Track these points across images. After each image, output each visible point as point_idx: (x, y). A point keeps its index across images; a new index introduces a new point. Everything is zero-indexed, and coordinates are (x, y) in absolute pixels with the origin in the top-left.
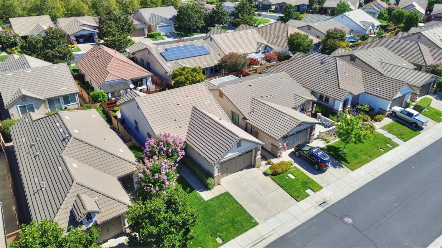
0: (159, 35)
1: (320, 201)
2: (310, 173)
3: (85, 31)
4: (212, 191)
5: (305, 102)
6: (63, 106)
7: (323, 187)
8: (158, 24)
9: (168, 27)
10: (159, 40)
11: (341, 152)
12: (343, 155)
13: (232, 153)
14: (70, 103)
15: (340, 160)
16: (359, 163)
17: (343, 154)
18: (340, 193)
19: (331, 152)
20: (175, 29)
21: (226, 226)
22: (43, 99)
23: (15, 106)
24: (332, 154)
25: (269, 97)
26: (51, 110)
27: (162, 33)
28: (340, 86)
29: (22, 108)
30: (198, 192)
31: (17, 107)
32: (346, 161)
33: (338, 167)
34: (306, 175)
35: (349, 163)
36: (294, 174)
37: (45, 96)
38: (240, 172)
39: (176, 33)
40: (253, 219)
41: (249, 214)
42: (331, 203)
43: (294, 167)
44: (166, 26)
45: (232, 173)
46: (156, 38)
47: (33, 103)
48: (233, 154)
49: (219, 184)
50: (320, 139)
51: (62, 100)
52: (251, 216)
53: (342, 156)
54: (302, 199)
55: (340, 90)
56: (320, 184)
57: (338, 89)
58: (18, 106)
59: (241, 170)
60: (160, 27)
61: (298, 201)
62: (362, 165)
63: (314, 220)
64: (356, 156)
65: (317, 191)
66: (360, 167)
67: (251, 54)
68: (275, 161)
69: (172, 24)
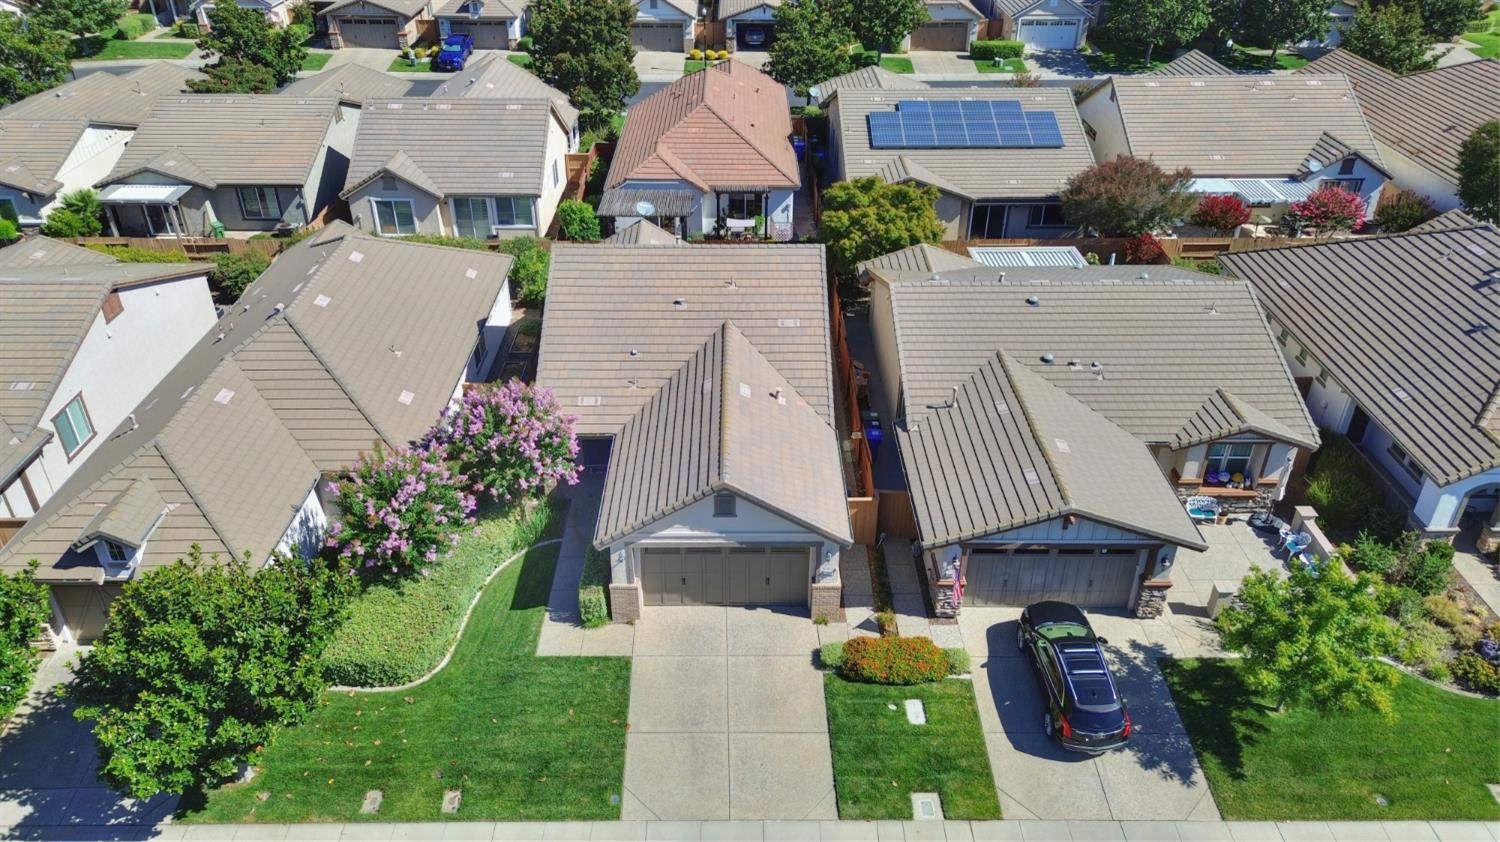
0: (1016, 52)
2: (1004, 736)
3: (767, 10)
4: (589, 633)
5: (1230, 435)
6: (493, 227)
7: (1004, 814)
8: (1026, 14)
9: (1063, 27)
10: (1003, 71)
11: (1250, 714)
12: (1242, 730)
13: (692, 530)
14: (513, 223)
15: (1205, 747)
16: (1300, 799)
17: (1249, 724)
19: (1196, 696)
20: (1088, 38)
21: (511, 767)
22: (440, 194)
23: (367, 198)
24: (1193, 702)
25: (1079, 368)
26: (459, 232)
27: (1029, 49)
28: (1488, 415)
29: (383, 208)
30: (546, 616)
31: (369, 201)
32: (1232, 763)
33: (1165, 766)
34: (976, 734)
35: (1239, 777)
36: (934, 708)
37: (448, 185)
38: (742, 610)
39: (1089, 52)
40: (618, 791)
41: (621, 768)
43: (962, 682)
44: (1058, 23)
45: (709, 603)
46: (996, 65)
47: (412, 200)
48: (696, 533)
49: (630, 623)
50: (1207, 621)
51: (492, 207)
52: (619, 779)
53: (1234, 732)
54: (865, 817)
55: (1474, 433)
56: (1002, 799)
57: (1466, 427)
58: (373, 199)
59: (751, 606)
60: (1030, 23)
61: (840, 817)
62: (1304, 816)
64: (1305, 764)
65: (959, 818)
66: (1282, 818)
67: (1263, 180)
68: (910, 626)
69: (1082, 18)
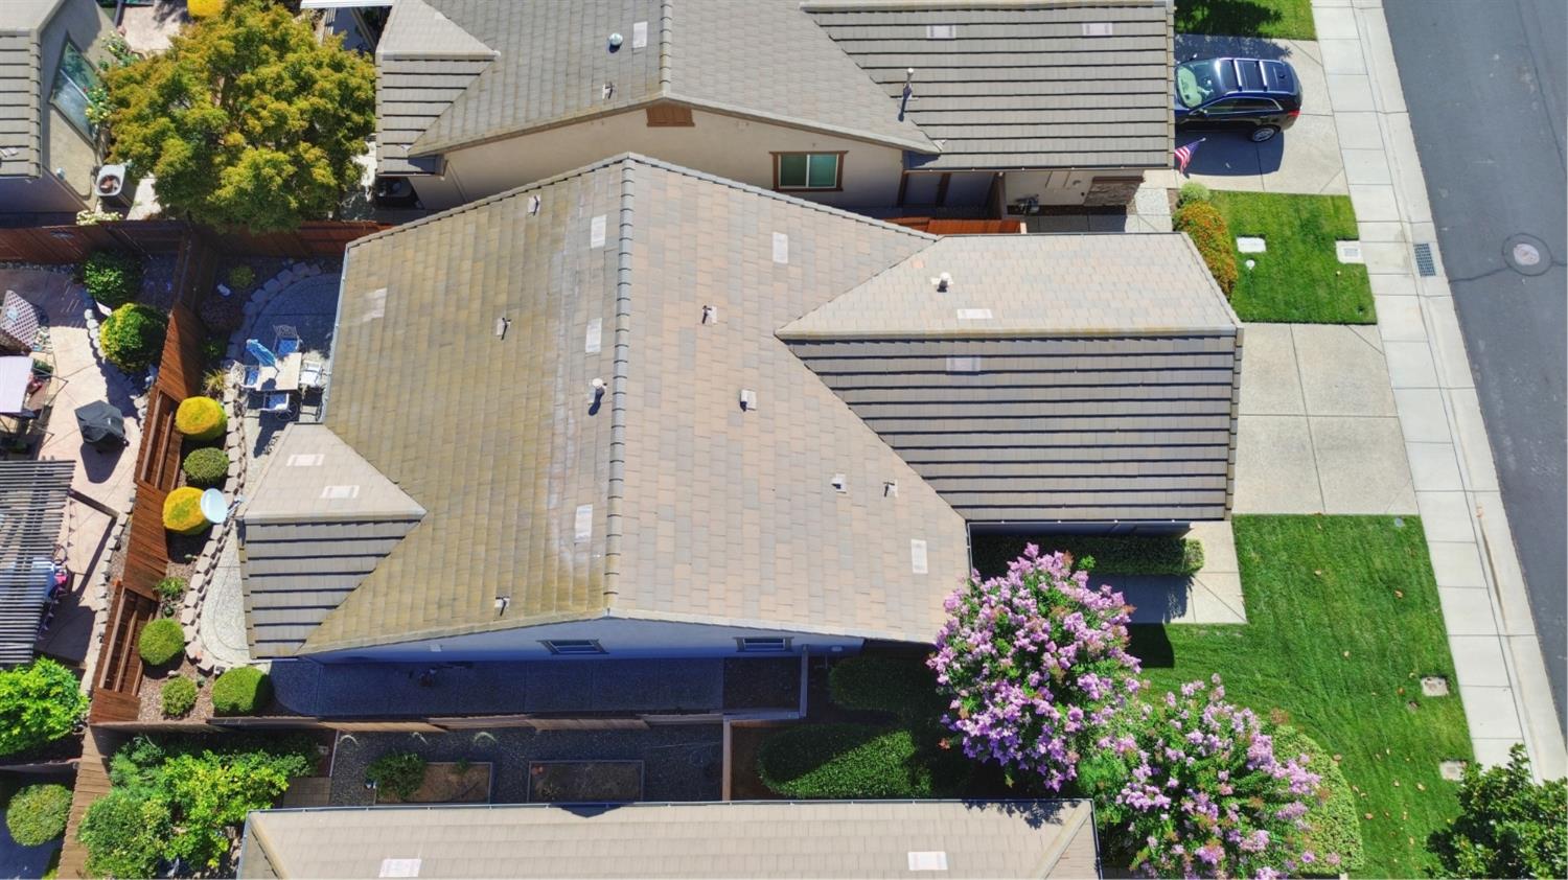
1: (1406, 260)
7: (1345, 194)
15: (1251, 28)
18: (1398, 171)
19: (1199, 17)
24: (1206, 20)
30: (1175, 621)
32: (1262, 15)
35: (1278, 16)
42: (1428, 235)
52: (1378, 520)
56: (1330, 192)
61: (1375, 323)
63: (1482, 345)
65: (1355, 227)
